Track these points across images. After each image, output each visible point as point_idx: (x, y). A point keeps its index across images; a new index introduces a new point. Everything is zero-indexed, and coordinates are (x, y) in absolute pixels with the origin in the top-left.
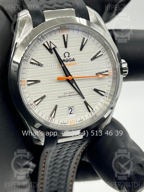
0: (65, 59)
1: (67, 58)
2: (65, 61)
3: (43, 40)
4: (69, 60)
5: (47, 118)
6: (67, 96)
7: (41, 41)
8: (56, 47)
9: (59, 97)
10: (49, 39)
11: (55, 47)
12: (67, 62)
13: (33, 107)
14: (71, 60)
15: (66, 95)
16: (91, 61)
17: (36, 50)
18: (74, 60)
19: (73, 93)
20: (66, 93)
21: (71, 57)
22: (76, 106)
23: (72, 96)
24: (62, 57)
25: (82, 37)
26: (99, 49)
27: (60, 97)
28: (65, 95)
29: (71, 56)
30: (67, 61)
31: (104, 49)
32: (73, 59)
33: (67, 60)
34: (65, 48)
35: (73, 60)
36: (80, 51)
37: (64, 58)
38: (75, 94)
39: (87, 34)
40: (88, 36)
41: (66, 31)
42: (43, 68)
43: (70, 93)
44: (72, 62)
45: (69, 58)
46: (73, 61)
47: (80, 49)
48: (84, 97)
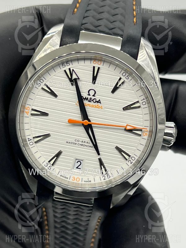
0: (88, 98)
1: (91, 97)
2: (87, 100)
3: (66, 66)
4: (93, 100)
5: (45, 163)
6: (79, 144)
7: (64, 66)
8: (79, 79)
9: (67, 142)
10: (75, 66)
11: (77, 77)
12: (89, 101)
13: (31, 144)
14: (96, 101)
15: (77, 143)
16: (122, 110)
17: (53, 75)
18: (100, 102)
19: (88, 143)
20: (78, 141)
21: (97, 98)
22: (86, 161)
23: (85, 147)
24: (85, 94)
25: (120, 76)
26: (138, 99)
27: (69, 142)
28: (75, 142)
29: (97, 96)
30: (91, 101)
31: (145, 100)
32: (99, 100)
33: (91, 99)
34: (91, 84)
35: (98, 102)
36: (111, 93)
37: (87, 96)
38: (89, 145)
39: (127, 75)
40: (127, 78)
41: (99, 63)
42: (57, 100)
43: (84, 142)
44: (96, 104)
45: (93, 98)
46: (99, 104)
47: (111, 91)
48: (100, 153)
